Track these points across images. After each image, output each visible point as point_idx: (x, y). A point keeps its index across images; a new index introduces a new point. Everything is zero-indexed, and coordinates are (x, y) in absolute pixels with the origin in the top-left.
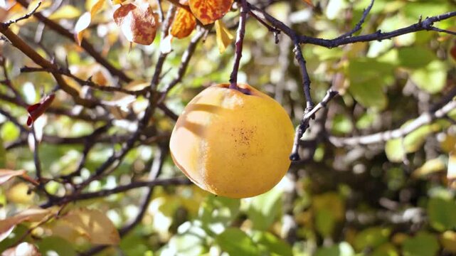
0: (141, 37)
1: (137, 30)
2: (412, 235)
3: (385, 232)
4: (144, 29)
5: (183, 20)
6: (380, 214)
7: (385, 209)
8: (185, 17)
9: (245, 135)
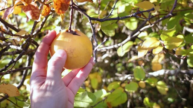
0: (34, 17)
1: (33, 15)
2: (129, 83)
3: (119, 83)
4: (35, 14)
5: (46, 9)
6: (116, 78)
7: (117, 76)
8: (46, 8)
9: (71, 51)
